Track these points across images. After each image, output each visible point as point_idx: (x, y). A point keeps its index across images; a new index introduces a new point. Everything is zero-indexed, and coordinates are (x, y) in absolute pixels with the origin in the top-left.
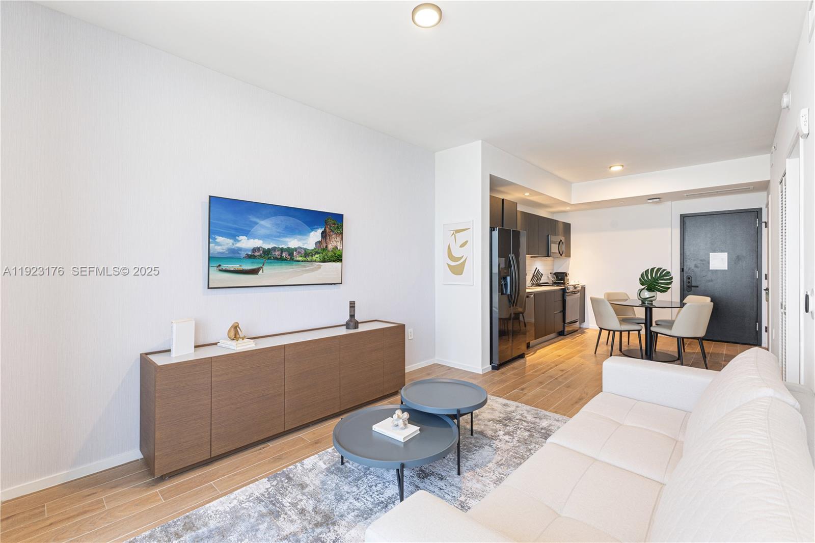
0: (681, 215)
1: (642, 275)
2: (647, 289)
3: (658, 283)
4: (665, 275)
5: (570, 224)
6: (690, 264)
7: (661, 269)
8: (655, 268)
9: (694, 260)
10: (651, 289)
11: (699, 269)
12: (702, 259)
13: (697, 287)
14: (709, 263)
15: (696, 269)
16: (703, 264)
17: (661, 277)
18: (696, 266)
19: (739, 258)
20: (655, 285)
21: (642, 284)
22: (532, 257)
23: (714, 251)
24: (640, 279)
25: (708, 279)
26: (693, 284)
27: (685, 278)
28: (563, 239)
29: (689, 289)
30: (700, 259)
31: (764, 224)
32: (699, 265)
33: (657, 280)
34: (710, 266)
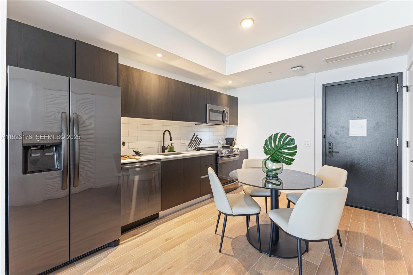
0: (323, 85)
1: (266, 142)
2: (271, 160)
3: (282, 153)
4: (288, 144)
5: (237, 98)
6: (331, 131)
7: (285, 134)
8: (278, 133)
9: (335, 127)
10: (275, 160)
11: (340, 136)
12: (342, 126)
13: (338, 153)
14: (349, 130)
15: (337, 136)
16: (343, 131)
17: (284, 146)
18: (337, 133)
19: (378, 125)
20: (279, 156)
21: (266, 153)
22: (196, 124)
23: (354, 118)
24: (264, 147)
25: (348, 145)
26: (334, 150)
27: (327, 144)
28: (227, 110)
29: (330, 155)
30: (341, 126)
31: (404, 89)
32: (339, 132)
33: (280, 149)
34: (350, 132)
